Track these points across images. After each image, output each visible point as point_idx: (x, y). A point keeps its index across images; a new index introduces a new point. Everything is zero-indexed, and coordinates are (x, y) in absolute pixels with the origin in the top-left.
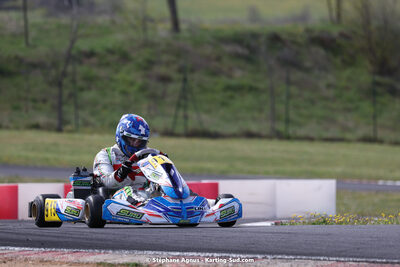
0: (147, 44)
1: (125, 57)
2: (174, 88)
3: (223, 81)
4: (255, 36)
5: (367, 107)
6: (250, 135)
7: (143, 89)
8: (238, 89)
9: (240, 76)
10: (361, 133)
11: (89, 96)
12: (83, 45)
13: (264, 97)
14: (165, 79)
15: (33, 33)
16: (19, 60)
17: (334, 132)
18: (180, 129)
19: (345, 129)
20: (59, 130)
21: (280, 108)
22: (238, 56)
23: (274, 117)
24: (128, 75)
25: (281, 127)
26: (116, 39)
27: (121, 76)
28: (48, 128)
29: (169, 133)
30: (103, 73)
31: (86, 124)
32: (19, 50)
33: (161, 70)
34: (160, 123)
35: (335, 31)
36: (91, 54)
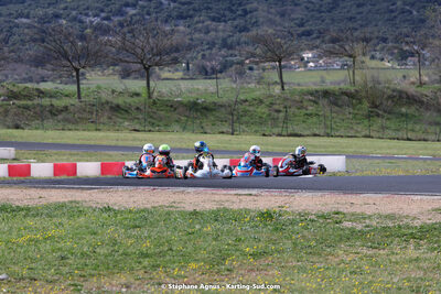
0: (271, 96)
1: (261, 102)
2: (282, 115)
3: (304, 111)
4: (317, 91)
5: (366, 122)
6: (315, 135)
7: (269, 115)
8: (310, 115)
9: (311, 109)
10: (363, 133)
11: (245, 119)
12: (242, 97)
13: (321, 118)
14: (278, 111)
15: (220, 92)
16: (215, 103)
17: (352, 133)
18: (284, 133)
19: (357, 131)
20: (232, 134)
21: (329, 123)
22: (310, 100)
23: (326, 127)
24: (262, 110)
25: (329, 131)
26: (257, 94)
27: (259, 110)
28: (227, 133)
29: (280, 135)
30: (251, 109)
31: (244, 131)
32: (215, 99)
33: (276, 107)
34: (276, 130)
35: (352, 89)
36: (246, 101)
